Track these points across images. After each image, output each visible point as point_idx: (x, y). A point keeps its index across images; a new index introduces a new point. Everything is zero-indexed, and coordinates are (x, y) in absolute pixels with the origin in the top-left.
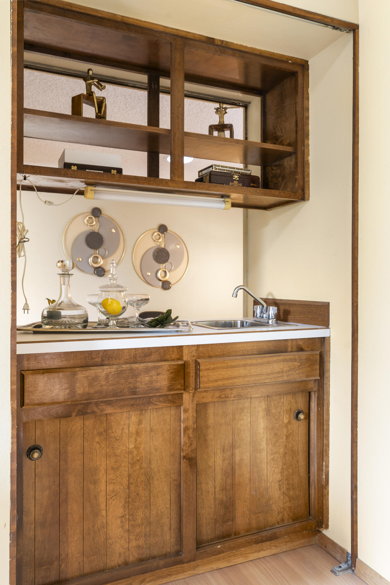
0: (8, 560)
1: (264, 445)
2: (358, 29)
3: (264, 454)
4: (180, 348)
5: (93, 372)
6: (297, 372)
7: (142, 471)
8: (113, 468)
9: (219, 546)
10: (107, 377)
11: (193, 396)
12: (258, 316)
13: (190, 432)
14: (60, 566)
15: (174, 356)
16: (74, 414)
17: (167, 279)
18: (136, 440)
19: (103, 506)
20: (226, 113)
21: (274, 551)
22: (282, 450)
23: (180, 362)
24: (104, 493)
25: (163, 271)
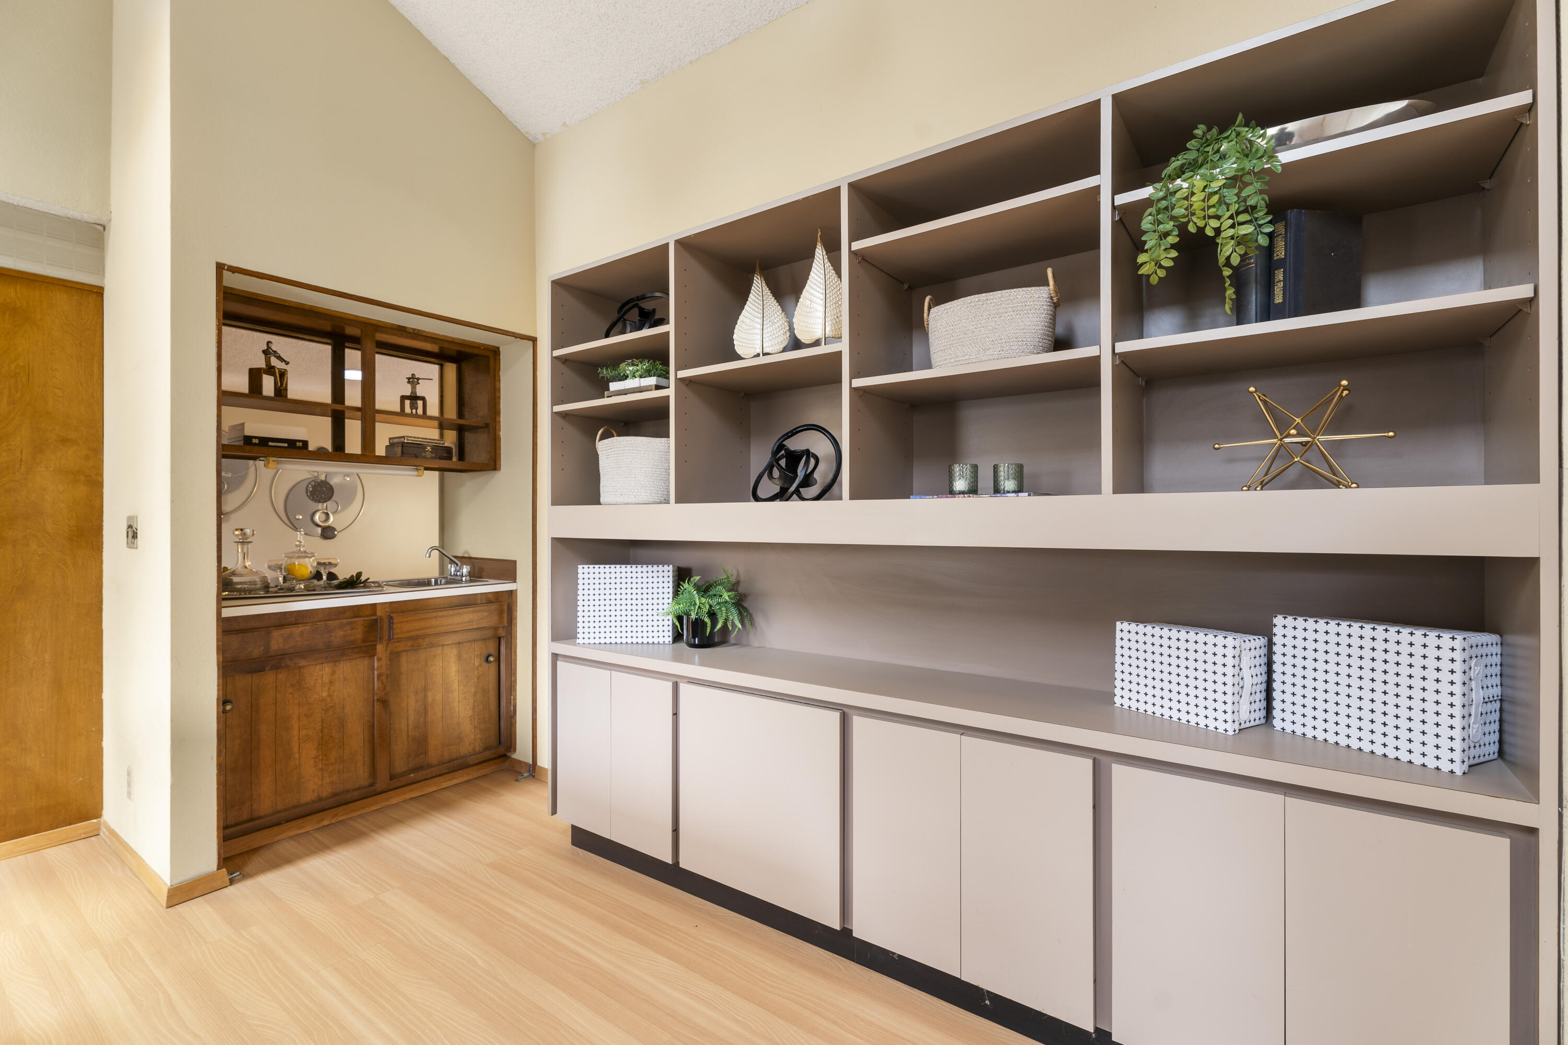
0: (216, 786)
1: (456, 685)
2: (536, 340)
3: (456, 694)
4: (374, 606)
5: (286, 631)
6: (486, 620)
7: (336, 716)
8: (306, 715)
9: (412, 775)
10: (302, 633)
11: (387, 646)
12: (452, 574)
13: (384, 677)
14: (252, 805)
15: (367, 613)
16: (267, 668)
17: (330, 524)
18: (329, 689)
19: (296, 750)
20: (419, 383)
21: (466, 778)
22: (473, 689)
23: (374, 618)
24: (296, 738)
25: (323, 512)
